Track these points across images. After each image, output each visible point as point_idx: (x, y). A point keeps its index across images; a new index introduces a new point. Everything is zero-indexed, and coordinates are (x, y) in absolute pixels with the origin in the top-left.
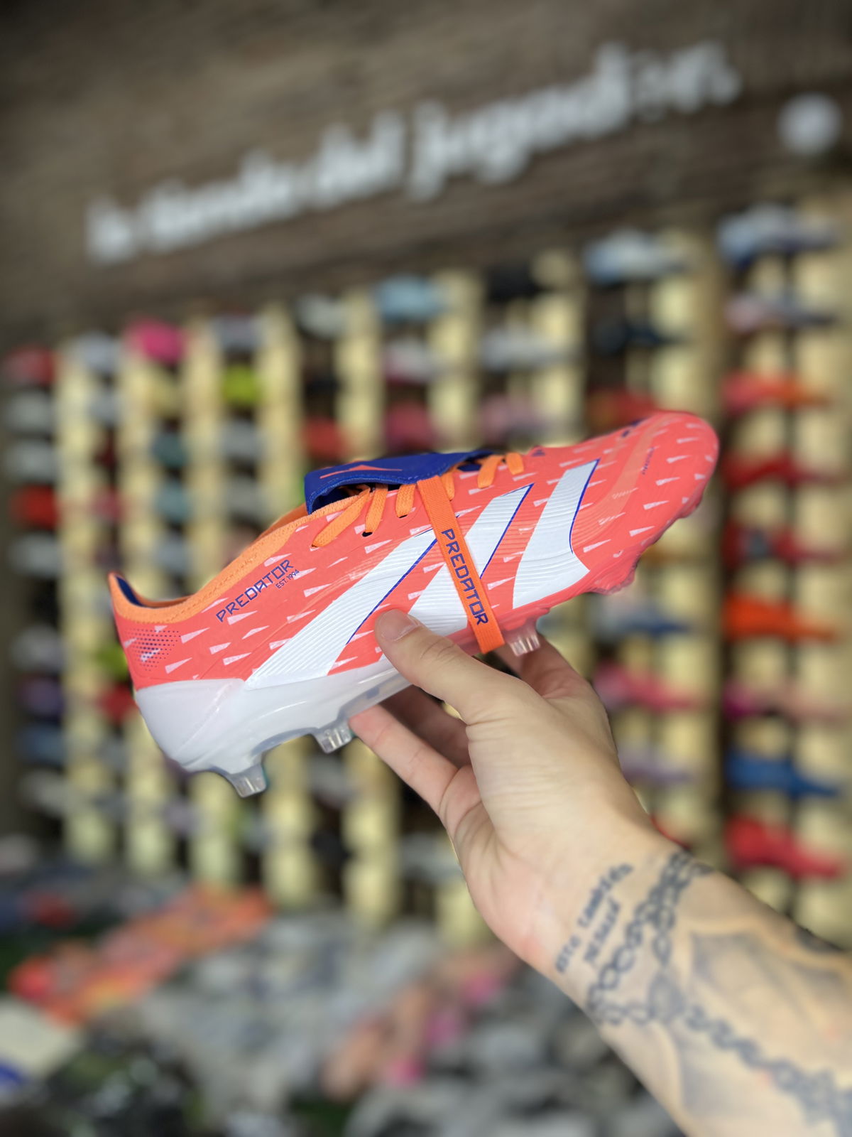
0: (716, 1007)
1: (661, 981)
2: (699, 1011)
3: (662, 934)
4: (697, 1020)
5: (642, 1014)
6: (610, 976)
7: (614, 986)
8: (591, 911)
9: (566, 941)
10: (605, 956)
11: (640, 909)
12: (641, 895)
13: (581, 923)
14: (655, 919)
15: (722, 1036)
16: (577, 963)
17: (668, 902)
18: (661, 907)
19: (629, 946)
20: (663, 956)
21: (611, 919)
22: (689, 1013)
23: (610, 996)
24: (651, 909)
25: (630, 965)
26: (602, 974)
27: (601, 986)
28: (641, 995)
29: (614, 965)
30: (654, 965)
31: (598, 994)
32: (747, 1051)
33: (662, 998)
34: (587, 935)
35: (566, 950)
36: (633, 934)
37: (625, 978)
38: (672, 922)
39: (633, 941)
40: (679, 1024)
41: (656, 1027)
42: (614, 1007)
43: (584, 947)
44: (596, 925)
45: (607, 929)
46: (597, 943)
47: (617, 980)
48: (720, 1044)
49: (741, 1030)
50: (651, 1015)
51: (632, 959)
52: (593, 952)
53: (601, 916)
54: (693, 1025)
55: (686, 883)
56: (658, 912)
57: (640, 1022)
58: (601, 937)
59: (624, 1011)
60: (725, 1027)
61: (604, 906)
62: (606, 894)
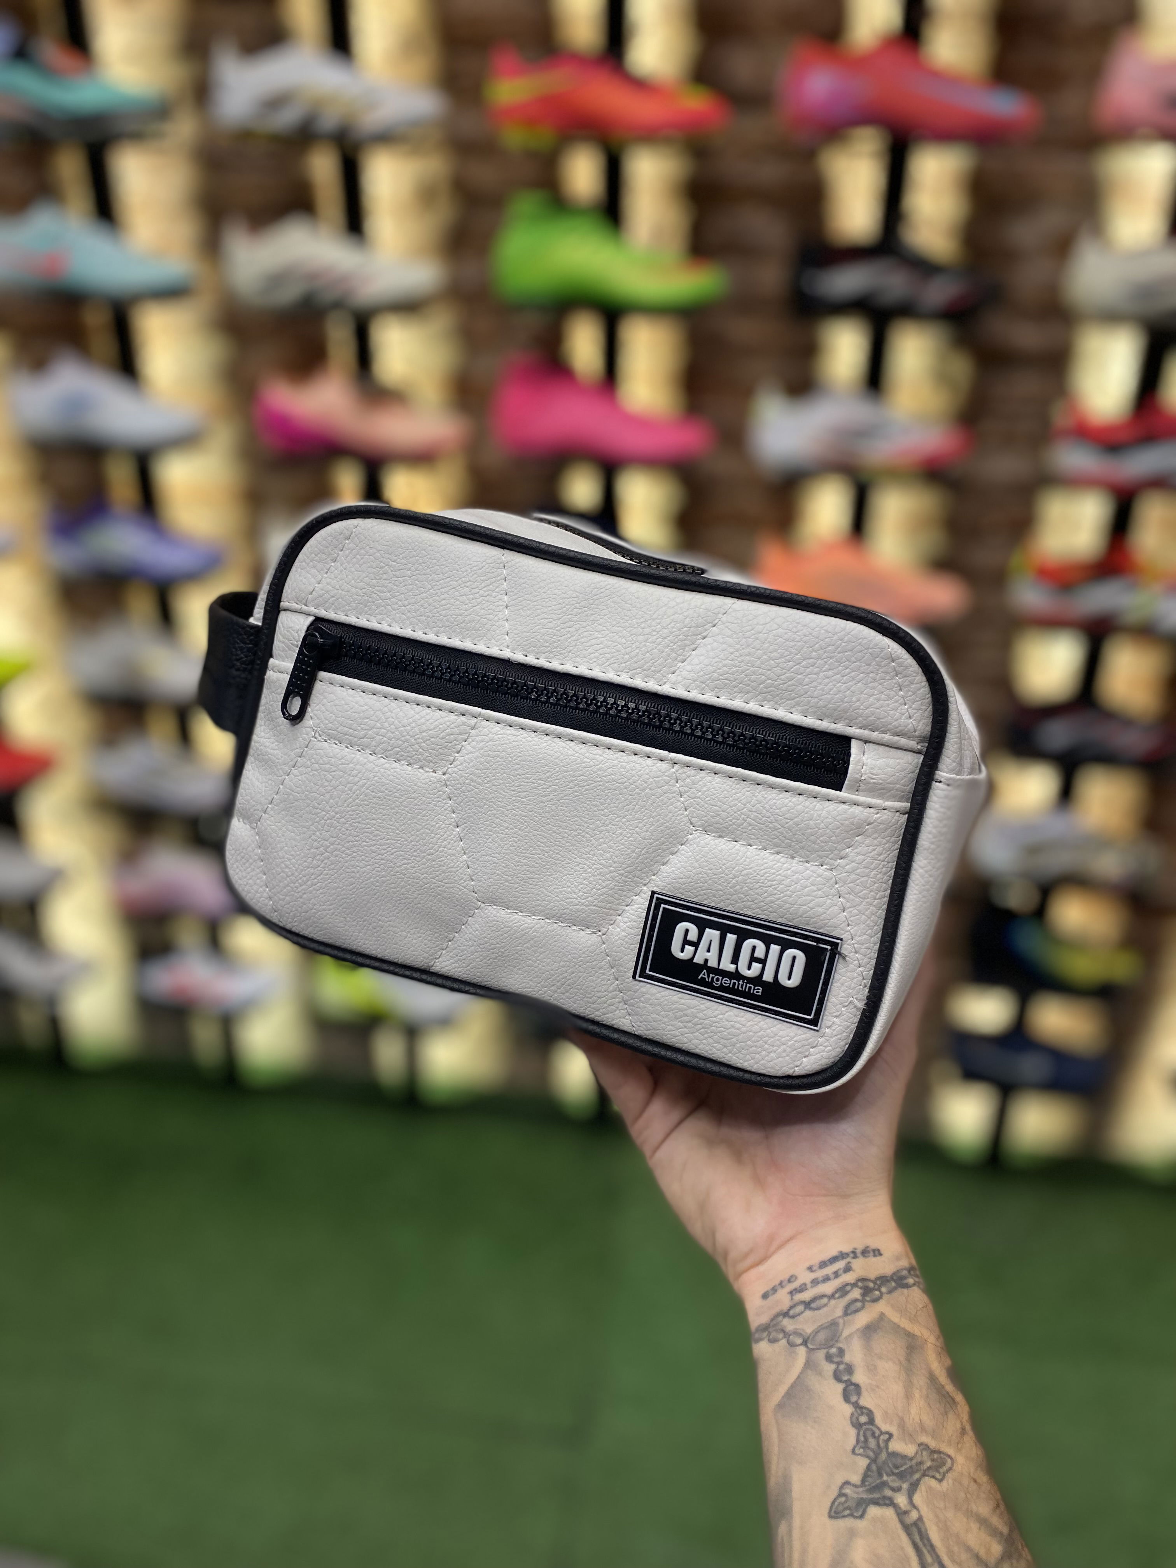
0: (855, 1354)
1: (832, 1327)
2: (841, 1353)
3: (863, 1301)
4: (836, 1357)
5: (799, 1341)
6: (800, 1308)
7: (795, 1317)
8: (824, 1264)
9: (787, 1275)
10: (806, 1296)
11: (863, 1280)
12: (872, 1276)
13: (810, 1268)
14: (866, 1291)
15: (844, 1372)
16: (783, 1293)
17: (885, 1288)
18: (879, 1290)
19: (832, 1297)
20: (848, 1311)
21: (836, 1274)
22: (834, 1350)
23: (785, 1323)
24: (871, 1285)
25: (818, 1308)
26: (793, 1307)
27: (786, 1314)
28: (809, 1329)
29: (808, 1305)
30: (839, 1312)
31: (781, 1318)
33: (821, 1336)
34: (805, 1277)
35: (782, 1284)
36: (843, 1291)
37: (808, 1314)
38: (875, 1300)
39: (837, 1295)
40: (821, 1355)
41: (801, 1351)
42: (783, 1331)
43: (796, 1285)
44: (820, 1274)
45: (826, 1279)
46: (809, 1285)
47: (802, 1313)
48: (837, 1377)
49: (859, 1377)
50: (805, 1343)
51: (825, 1305)
52: (802, 1289)
53: (829, 1270)
54: (829, 1358)
55: (907, 1286)
56: (872, 1290)
57: (791, 1345)
58: (815, 1282)
59: (786, 1334)
60: (850, 1369)
61: (839, 1265)
62: (847, 1259)
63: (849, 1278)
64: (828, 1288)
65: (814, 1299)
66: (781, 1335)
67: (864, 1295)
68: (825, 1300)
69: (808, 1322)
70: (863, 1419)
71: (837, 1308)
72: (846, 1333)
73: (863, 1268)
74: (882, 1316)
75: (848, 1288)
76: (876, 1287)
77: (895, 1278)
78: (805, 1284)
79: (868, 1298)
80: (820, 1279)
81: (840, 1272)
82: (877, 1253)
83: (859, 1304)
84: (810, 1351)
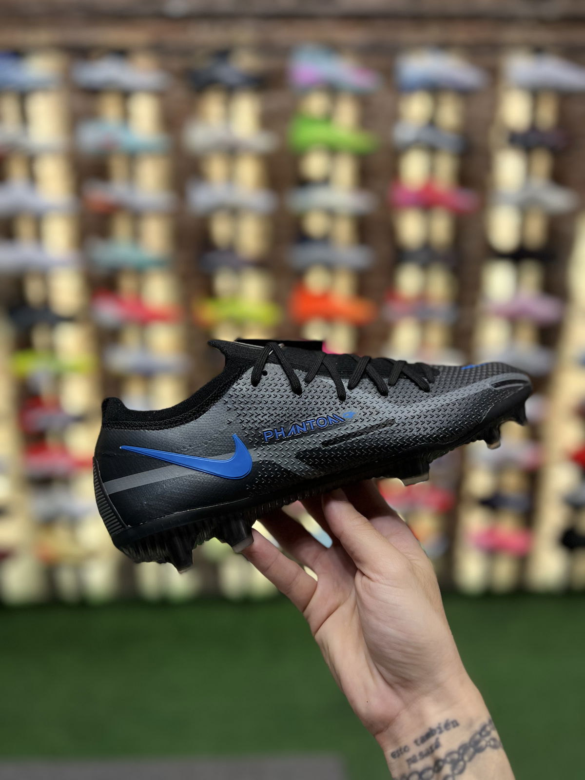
3: (453, 775)
8: (423, 739)
9: (403, 745)
10: (418, 766)
11: (450, 754)
12: (455, 746)
13: (416, 742)
14: (454, 763)
16: (404, 759)
17: (466, 758)
18: (462, 759)
19: (433, 770)
21: (432, 751)
24: (456, 756)
26: (411, 774)
29: (421, 776)
34: (414, 750)
35: (401, 752)
36: (438, 766)
38: (461, 772)
39: (436, 769)
43: (408, 755)
44: (423, 748)
45: (427, 753)
46: (418, 758)
52: (413, 760)
53: (427, 745)
55: (482, 750)
56: (458, 761)
58: (423, 756)
61: (432, 740)
62: (437, 735)
63: (440, 753)
64: (428, 762)
65: (424, 771)
67: (453, 769)
68: (429, 773)
73: (449, 742)
76: (460, 758)
77: (472, 743)
78: (414, 756)
79: (456, 772)
80: (424, 753)
81: (434, 747)
82: (455, 723)
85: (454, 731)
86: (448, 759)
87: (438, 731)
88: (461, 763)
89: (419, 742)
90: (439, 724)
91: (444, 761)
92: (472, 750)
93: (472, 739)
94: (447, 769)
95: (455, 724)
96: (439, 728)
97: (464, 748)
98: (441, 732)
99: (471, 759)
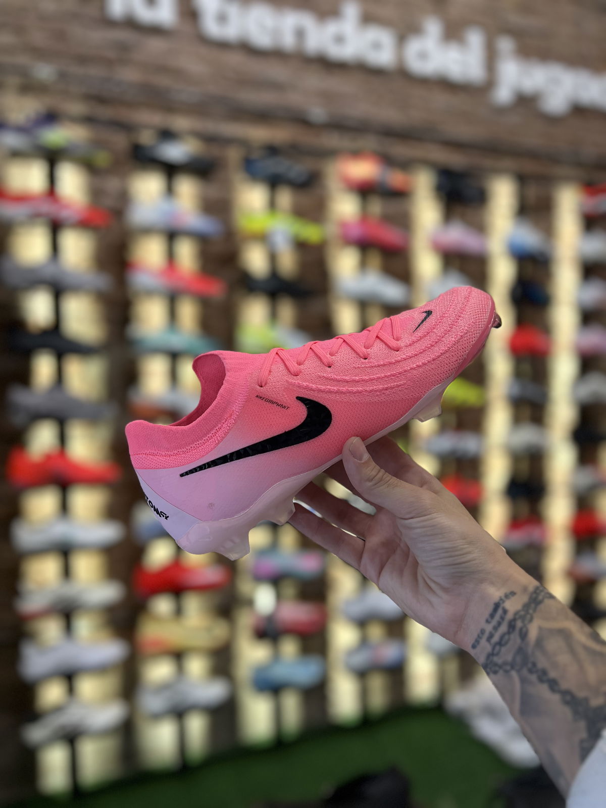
0: (542, 663)
1: (520, 651)
2: (534, 665)
3: (525, 626)
4: (533, 669)
5: (508, 668)
6: (497, 648)
7: (497, 654)
8: (492, 616)
9: (479, 631)
10: (496, 638)
11: (516, 613)
12: (519, 607)
13: (487, 621)
14: (523, 618)
15: (543, 676)
16: (483, 642)
17: (531, 611)
18: (527, 612)
19: (509, 633)
20: (523, 637)
21: (502, 618)
22: (530, 665)
23: (495, 659)
24: (522, 613)
25: (506, 643)
26: (493, 649)
27: (493, 654)
28: (509, 658)
29: (500, 643)
30: (519, 641)
31: (491, 657)
32: (553, 685)
34: (489, 628)
35: (479, 638)
36: (512, 626)
37: (503, 649)
38: (531, 620)
39: (511, 630)
40: (525, 671)
41: (514, 674)
42: (496, 665)
43: (487, 634)
44: (494, 622)
45: (499, 624)
46: (493, 632)
47: (500, 650)
48: (541, 680)
49: (553, 674)
50: (512, 667)
51: (509, 640)
52: (491, 636)
53: (497, 617)
54: (531, 671)
55: (541, 602)
56: (525, 615)
57: (506, 672)
58: (496, 628)
59: (500, 667)
60: (544, 672)
61: (500, 612)
62: (502, 606)
63: (510, 616)
64: (504, 628)
65: (502, 637)
66: (497, 668)
67: (523, 622)
68: (506, 637)
69: (507, 654)
70: (568, 698)
71: (515, 638)
72: (530, 650)
73: (513, 606)
74: (540, 628)
75: (513, 623)
77: (532, 601)
78: (491, 632)
79: (526, 622)
80: (497, 625)
81: (503, 615)
83: (524, 630)
84: (518, 671)
85: (513, 599)
86: (517, 617)
87: (501, 602)
88: (528, 616)
89: (490, 619)
90: (500, 597)
91: (514, 620)
92: (533, 606)
93: (531, 598)
94: (519, 624)
95: (513, 594)
96: (501, 599)
97: (526, 607)
98: (504, 602)
99: (535, 610)
